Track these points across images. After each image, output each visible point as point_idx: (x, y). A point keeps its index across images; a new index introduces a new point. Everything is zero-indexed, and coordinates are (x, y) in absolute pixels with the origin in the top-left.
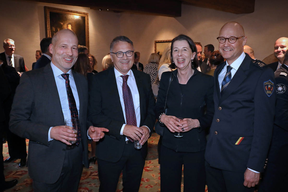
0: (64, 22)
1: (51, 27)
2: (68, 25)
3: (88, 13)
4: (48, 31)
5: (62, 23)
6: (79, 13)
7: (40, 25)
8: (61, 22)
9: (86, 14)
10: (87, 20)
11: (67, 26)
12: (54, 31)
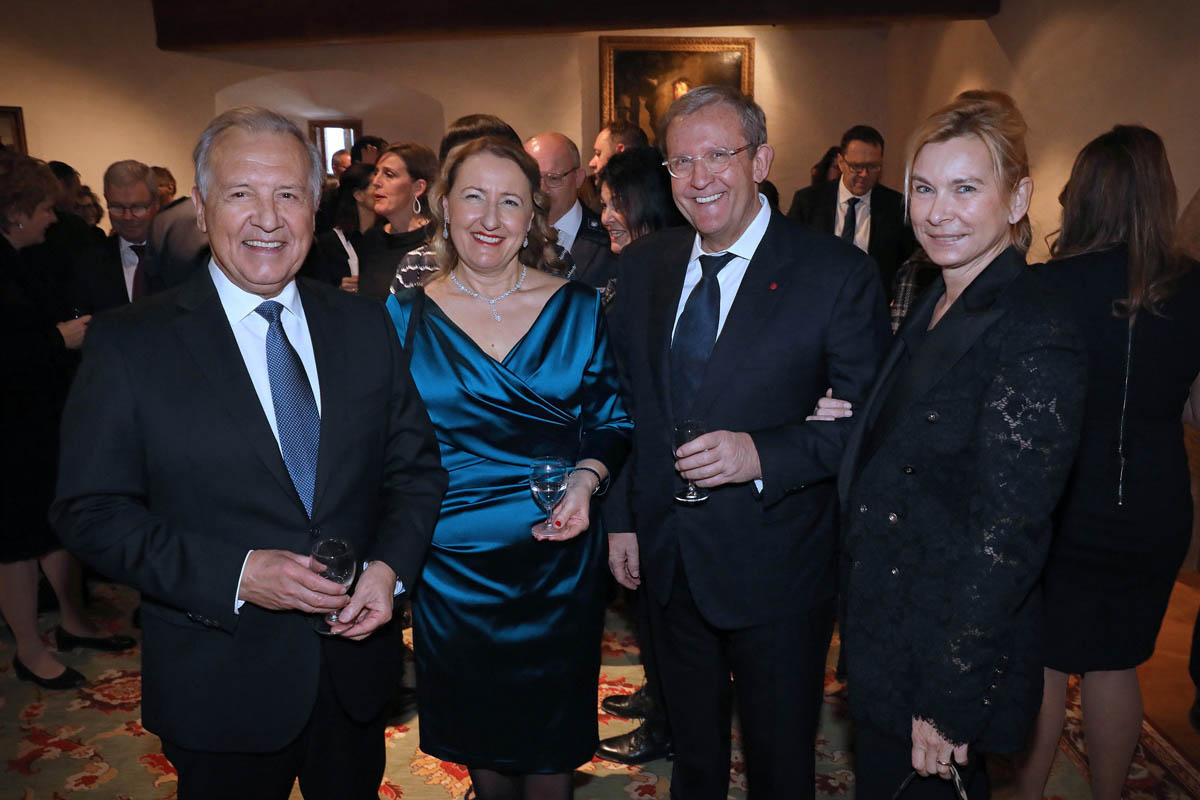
0: (661, 76)
1: (618, 94)
2: (678, 85)
3: (753, 39)
4: (606, 108)
5: (655, 82)
6: (718, 43)
7: (583, 92)
8: (651, 77)
9: (744, 43)
10: (749, 63)
11: (671, 87)
12: (626, 108)
